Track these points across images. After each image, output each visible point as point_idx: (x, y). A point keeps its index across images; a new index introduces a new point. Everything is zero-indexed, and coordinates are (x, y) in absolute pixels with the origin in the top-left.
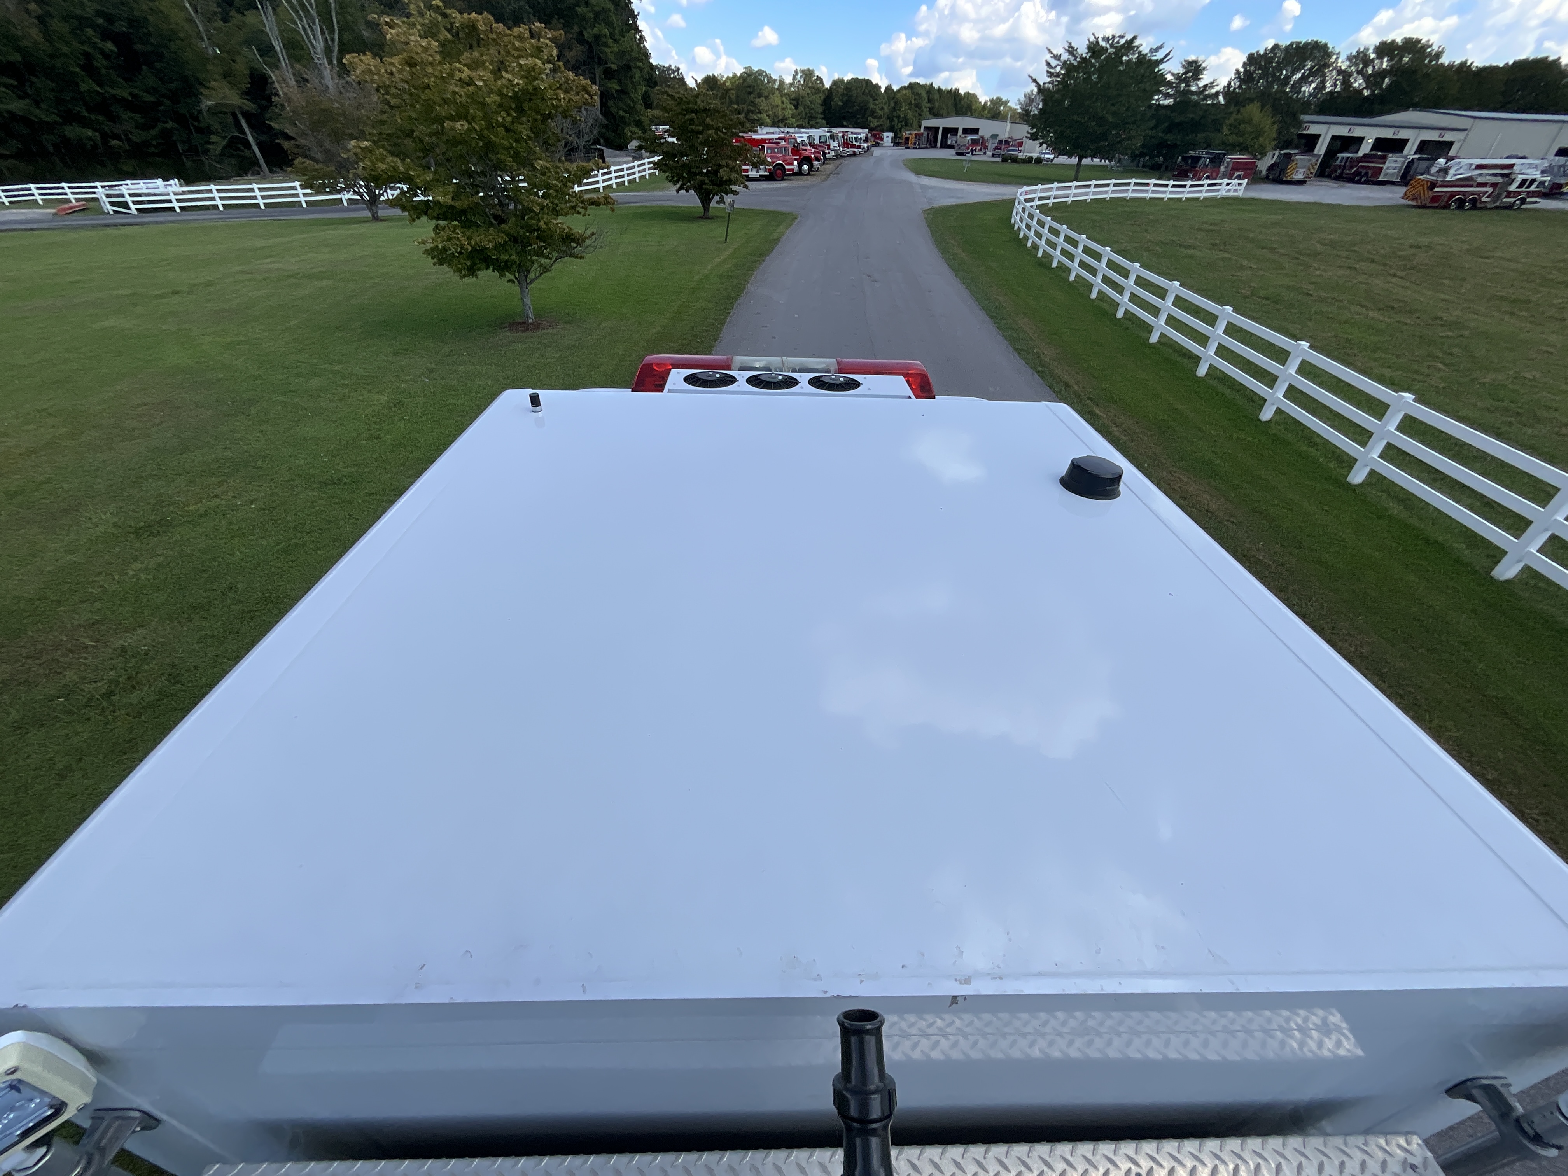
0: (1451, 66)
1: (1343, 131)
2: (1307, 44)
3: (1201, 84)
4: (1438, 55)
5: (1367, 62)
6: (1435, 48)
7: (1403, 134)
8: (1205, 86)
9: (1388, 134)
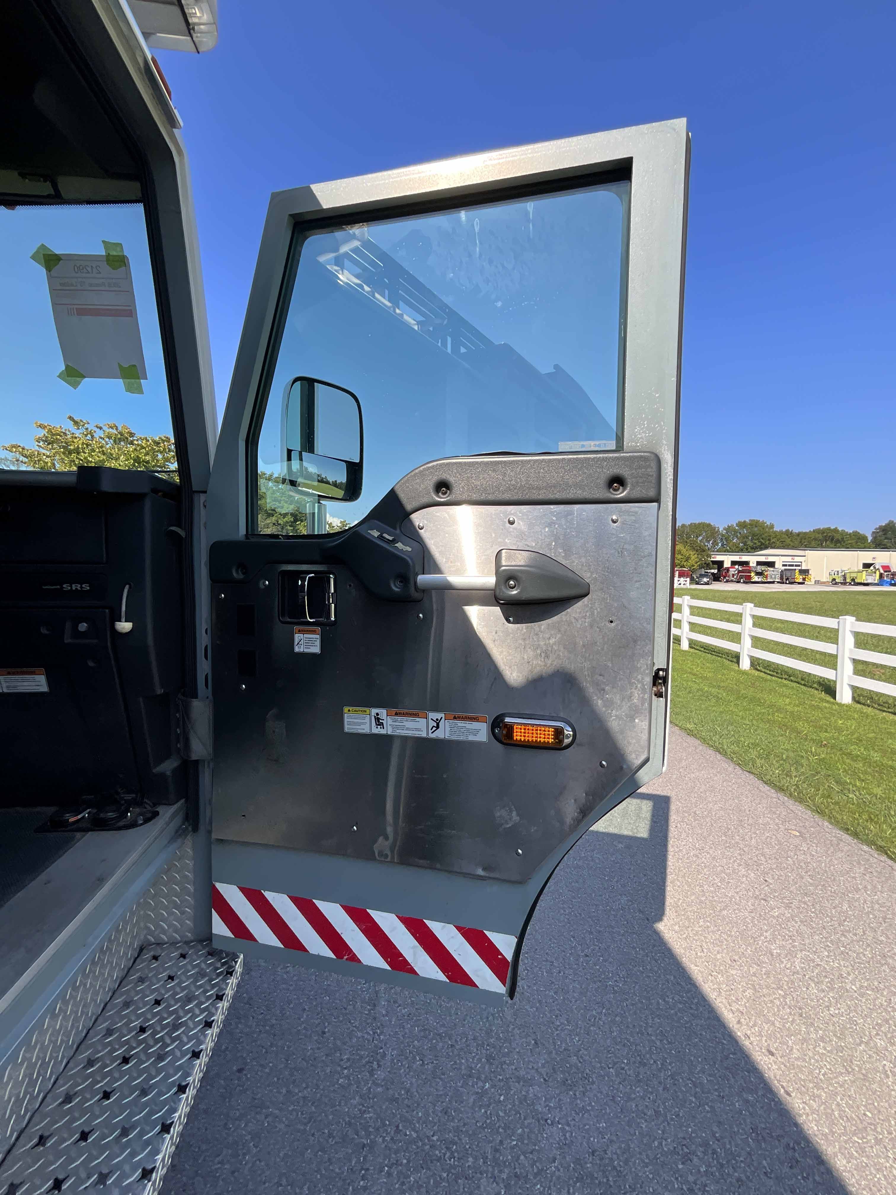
0: (781, 532)
1: (736, 558)
2: (699, 524)
4: (772, 526)
5: (736, 532)
6: (768, 523)
7: (770, 559)
9: (763, 559)
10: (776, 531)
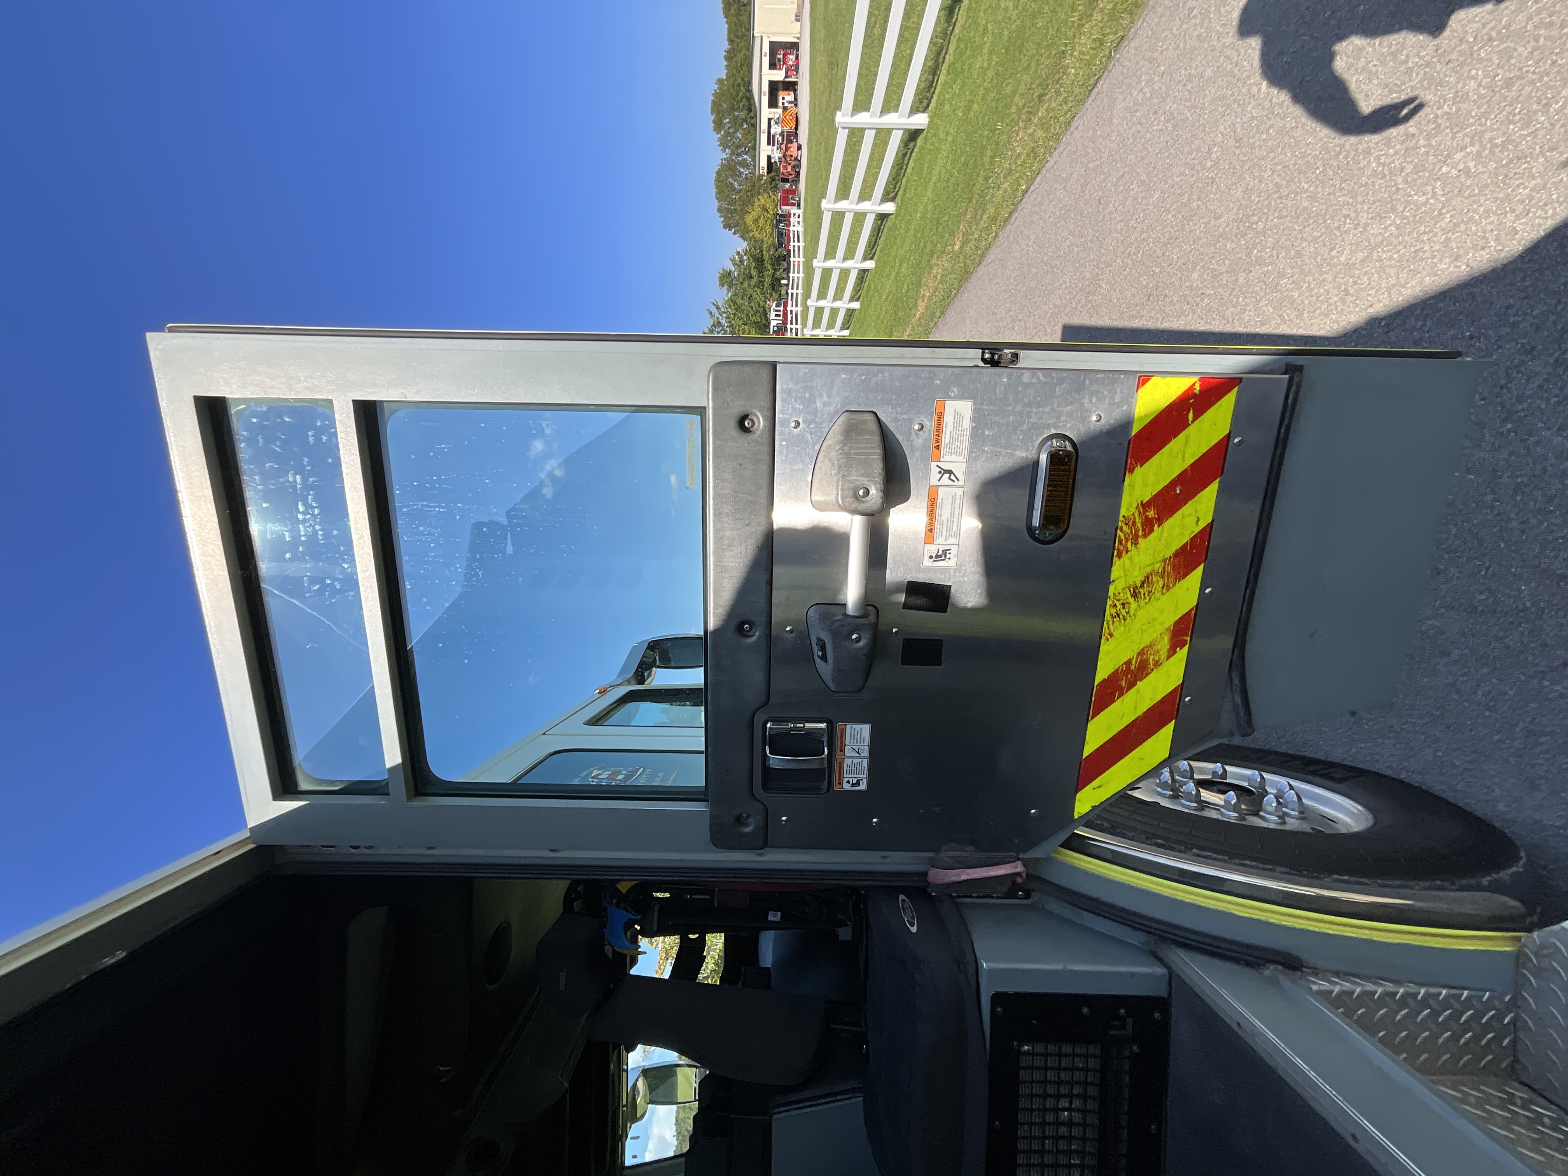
0: (727, 67)
2: (717, 187)
3: (733, 269)
8: (734, 265)
9: (765, 100)
10: (727, 74)
